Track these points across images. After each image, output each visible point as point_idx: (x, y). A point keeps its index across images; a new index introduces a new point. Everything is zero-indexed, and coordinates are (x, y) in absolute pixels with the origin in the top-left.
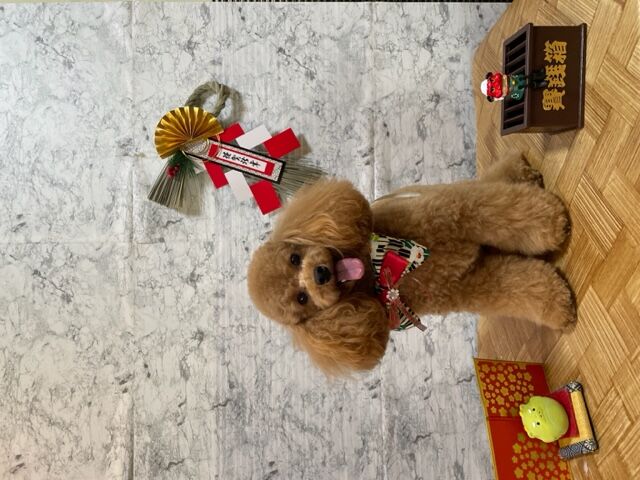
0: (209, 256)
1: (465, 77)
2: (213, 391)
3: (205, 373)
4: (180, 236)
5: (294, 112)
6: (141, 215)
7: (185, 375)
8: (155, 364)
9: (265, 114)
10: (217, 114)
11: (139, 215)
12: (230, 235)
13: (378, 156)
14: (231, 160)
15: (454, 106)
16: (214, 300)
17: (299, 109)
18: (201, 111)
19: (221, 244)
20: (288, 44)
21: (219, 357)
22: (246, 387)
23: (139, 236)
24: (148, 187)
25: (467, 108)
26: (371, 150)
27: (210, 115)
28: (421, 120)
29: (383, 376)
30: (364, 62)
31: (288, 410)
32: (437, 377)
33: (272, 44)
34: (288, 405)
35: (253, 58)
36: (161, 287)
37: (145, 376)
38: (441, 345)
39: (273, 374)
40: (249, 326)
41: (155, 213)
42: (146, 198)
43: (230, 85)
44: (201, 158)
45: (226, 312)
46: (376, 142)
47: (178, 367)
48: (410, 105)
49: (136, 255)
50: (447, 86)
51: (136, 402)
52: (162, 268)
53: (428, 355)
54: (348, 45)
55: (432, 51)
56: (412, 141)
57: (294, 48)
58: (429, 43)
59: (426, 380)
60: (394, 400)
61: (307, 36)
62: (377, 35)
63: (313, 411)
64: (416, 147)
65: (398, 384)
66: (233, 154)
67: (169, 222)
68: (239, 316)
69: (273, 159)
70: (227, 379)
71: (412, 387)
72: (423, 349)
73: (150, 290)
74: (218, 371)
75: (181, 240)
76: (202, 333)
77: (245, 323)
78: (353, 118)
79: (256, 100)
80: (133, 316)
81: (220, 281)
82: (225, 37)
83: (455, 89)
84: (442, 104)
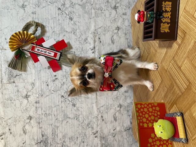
0: (33, 88)
1: (128, 21)
2: (36, 138)
3: (32, 131)
4: (21, 80)
5: (65, 33)
6: (5, 73)
7: (25, 132)
8: (13, 129)
9: (54, 33)
10: (34, 33)
11: (4, 73)
12: (41, 80)
13: (97, 50)
14: (40, 52)
15: (124, 31)
16: (35, 104)
17: (67, 32)
18: (27, 33)
19: (37, 83)
20: (62, 7)
21: (37, 126)
22: (48, 136)
23: (5, 81)
24: (8, 62)
25: (129, 32)
26: (94, 48)
27: (31, 34)
28: (113, 37)
29: (99, 130)
30: (92, 14)
31: (64, 144)
32: (118, 129)
33: (56, 6)
34: (64, 142)
35: (48, 12)
36: (14, 100)
37: (10, 133)
38: (119, 118)
39: (58, 131)
40: (49, 114)
41: (11, 72)
42: (7, 66)
43: (40, 22)
44: (28, 51)
45: (40, 109)
46: (96, 44)
47: (22, 129)
48: (108, 31)
49: (4, 88)
50: (122, 24)
51: (6, 143)
52: (14, 93)
53: (115, 121)
54: (85, 8)
55: (116, 11)
56: (109, 44)
57: (64, 8)
58: (115, 8)
59: (114, 130)
60: (103, 138)
61: (69, 4)
62: (96, 4)
63: (73, 143)
64: (111, 47)
65: (104, 132)
66: (41, 49)
67: (16, 75)
68: (45, 110)
69: (57, 51)
70: (41, 133)
71: (109, 133)
72: (113, 119)
73: (10, 101)
74: (37, 131)
75: (21, 82)
76: (31, 117)
77: (48, 113)
78: (87, 35)
79: (50, 28)
80: (4, 111)
81: (37, 97)
82: (37, 3)
83: (125, 25)
84: (120, 31)
